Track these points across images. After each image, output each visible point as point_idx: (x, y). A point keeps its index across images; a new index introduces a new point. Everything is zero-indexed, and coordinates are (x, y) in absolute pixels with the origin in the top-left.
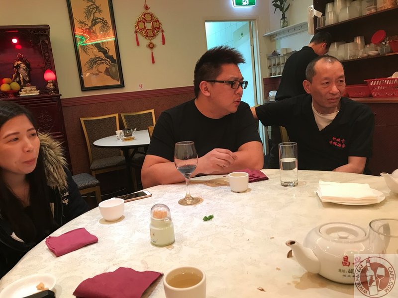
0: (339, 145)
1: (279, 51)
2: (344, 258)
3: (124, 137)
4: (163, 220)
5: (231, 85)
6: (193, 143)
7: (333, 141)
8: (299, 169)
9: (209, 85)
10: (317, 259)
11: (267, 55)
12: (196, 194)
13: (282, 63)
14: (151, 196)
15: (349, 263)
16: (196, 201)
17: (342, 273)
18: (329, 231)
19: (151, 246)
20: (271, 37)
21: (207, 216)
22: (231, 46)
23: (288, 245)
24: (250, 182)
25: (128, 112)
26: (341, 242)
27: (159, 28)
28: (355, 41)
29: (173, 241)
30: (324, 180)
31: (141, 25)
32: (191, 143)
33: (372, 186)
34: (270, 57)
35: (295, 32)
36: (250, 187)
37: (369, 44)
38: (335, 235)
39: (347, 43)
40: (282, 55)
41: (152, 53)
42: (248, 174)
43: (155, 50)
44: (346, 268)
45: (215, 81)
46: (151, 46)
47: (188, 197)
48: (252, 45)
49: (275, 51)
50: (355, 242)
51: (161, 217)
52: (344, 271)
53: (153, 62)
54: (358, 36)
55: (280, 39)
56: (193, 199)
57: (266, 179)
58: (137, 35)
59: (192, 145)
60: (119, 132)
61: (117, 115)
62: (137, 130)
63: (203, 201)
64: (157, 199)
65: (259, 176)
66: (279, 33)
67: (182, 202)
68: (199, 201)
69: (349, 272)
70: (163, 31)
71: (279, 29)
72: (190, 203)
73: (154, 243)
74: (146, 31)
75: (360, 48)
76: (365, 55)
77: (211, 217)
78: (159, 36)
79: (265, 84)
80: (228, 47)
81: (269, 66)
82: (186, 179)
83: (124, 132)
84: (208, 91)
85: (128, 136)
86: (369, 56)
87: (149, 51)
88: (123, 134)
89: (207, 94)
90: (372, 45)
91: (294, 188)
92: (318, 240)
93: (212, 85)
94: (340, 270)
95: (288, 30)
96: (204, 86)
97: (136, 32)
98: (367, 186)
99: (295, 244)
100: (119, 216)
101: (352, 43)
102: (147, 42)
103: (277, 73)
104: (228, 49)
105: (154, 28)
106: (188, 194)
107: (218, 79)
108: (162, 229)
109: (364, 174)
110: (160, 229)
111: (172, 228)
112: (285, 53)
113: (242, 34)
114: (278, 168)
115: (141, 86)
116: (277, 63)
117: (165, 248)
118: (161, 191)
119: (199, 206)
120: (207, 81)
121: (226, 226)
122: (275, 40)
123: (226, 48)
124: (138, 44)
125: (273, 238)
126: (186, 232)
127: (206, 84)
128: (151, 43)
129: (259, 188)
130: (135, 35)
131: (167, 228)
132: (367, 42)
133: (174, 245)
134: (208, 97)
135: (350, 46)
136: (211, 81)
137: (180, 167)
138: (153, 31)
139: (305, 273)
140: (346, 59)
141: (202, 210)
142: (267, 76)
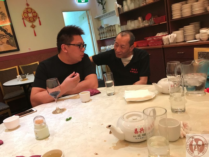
0: (135, 72)
1: (103, 26)
2: (135, 130)
3: (22, 79)
4: (41, 125)
5: (79, 47)
6: (57, 79)
7: (132, 71)
8: (115, 86)
9: (66, 46)
10: (123, 133)
11: (97, 28)
12: (62, 106)
13: (105, 32)
14: (36, 111)
15: (138, 132)
16: (62, 110)
17: (135, 138)
18: (128, 117)
19: (36, 140)
20: (99, 19)
21: (68, 118)
22: (77, 25)
23: (107, 128)
24: (91, 96)
25: (23, 65)
26: (134, 122)
27: (36, 16)
28: (138, 19)
29: (48, 135)
30: (127, 90)
31: (26, 15)
32: (55, 79)
33: (150, 90)
34: (99, 29)
35: (110, 16)
36: (91, 99)
37: (145, 20)
38: (131, 119)
39: (135, 20)
40: (105, 28)
41: (34, 30)
42: (89, 92)
43: (35, 29)
44: (137, 135)
45: (70, 44)
46: (33, 27)
47: (58, 109)
48: (89, 23)
49: (101, 26)
50: (140, 121)
51: (40, 123)
52: (136, 136)
53: (35, 35)
54: (139, 16)
55: (103, 19)
56: (60, 109)
57: (100, 93)
58: (24, 21)
59: (56, 80)
60: (18, 76)
61: (17, 67)
62: (28, 75)
63: (66, 110)
64: (40, 113)
65: (96, 92)
66: (102, 16)
67: (55, 112)
68: (64, 110)
69: (138, 136)
70: (39, 18)
71: (102, 15)
72: (59, 112)
73: (38, 139)
74: (29, 18)
75: (141, 22)
76: (143, 26)
77: (70, 118)
78: (37, 21)
79: (98, 44)
80: (75, 26)
81: (99, 34)
82: (55, 99)
83: (21, 76)
84: (66, 50)
85: (24, 78)
86: (145, 26)
87: (32, 29)
88: (21, 77)
89: (66, 51)
90: (146, 21)
91: (113, 96)
92: (123, 123)
93: (68, 46)
94: (134, 136)
95: (106, 15)
96: (63, 47)
97: (23, 19)
98: (147, 90)
99: (111, 127)
100: (17, 126)
101: (137, 20)
102: (31, 24)
103: (104, 37)
104: (76, 26)
105: (34, 16)
106: (57, 107)
107: (72, 43)
108: (41, 130)
109: (147, 84)
110: (40, 130)
111: (47, 128)
112: (106, 27)
113: (83, 18)
114: (105, 86)
115: (30, 49)
116: (103, 32)
117: (44, 140)
118: (42, 108)
119: (64, 113)
120: (65, 44)
121: (78, 122)
122: (100, 20)
123: (74, 26)
124: (25, 26)
125: (103, 124)
126: (56, 129)
127: (65, 46)
128: (33, 25)
129: (96, 98)
130: (22, 21)
131: (44, 129)
132: (144, 19)
133: (49, 138)
134: (66, 53)
135: (136, 21)
136: (68, 44)
137: (51, 93)
138: (33, 18)
139: (118, 141)
140: (135, 28)
141: (65, 115)
142: (99, 39)
